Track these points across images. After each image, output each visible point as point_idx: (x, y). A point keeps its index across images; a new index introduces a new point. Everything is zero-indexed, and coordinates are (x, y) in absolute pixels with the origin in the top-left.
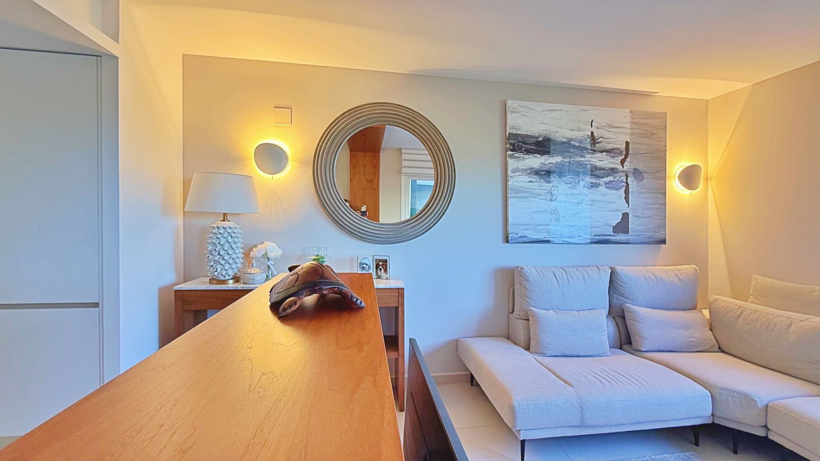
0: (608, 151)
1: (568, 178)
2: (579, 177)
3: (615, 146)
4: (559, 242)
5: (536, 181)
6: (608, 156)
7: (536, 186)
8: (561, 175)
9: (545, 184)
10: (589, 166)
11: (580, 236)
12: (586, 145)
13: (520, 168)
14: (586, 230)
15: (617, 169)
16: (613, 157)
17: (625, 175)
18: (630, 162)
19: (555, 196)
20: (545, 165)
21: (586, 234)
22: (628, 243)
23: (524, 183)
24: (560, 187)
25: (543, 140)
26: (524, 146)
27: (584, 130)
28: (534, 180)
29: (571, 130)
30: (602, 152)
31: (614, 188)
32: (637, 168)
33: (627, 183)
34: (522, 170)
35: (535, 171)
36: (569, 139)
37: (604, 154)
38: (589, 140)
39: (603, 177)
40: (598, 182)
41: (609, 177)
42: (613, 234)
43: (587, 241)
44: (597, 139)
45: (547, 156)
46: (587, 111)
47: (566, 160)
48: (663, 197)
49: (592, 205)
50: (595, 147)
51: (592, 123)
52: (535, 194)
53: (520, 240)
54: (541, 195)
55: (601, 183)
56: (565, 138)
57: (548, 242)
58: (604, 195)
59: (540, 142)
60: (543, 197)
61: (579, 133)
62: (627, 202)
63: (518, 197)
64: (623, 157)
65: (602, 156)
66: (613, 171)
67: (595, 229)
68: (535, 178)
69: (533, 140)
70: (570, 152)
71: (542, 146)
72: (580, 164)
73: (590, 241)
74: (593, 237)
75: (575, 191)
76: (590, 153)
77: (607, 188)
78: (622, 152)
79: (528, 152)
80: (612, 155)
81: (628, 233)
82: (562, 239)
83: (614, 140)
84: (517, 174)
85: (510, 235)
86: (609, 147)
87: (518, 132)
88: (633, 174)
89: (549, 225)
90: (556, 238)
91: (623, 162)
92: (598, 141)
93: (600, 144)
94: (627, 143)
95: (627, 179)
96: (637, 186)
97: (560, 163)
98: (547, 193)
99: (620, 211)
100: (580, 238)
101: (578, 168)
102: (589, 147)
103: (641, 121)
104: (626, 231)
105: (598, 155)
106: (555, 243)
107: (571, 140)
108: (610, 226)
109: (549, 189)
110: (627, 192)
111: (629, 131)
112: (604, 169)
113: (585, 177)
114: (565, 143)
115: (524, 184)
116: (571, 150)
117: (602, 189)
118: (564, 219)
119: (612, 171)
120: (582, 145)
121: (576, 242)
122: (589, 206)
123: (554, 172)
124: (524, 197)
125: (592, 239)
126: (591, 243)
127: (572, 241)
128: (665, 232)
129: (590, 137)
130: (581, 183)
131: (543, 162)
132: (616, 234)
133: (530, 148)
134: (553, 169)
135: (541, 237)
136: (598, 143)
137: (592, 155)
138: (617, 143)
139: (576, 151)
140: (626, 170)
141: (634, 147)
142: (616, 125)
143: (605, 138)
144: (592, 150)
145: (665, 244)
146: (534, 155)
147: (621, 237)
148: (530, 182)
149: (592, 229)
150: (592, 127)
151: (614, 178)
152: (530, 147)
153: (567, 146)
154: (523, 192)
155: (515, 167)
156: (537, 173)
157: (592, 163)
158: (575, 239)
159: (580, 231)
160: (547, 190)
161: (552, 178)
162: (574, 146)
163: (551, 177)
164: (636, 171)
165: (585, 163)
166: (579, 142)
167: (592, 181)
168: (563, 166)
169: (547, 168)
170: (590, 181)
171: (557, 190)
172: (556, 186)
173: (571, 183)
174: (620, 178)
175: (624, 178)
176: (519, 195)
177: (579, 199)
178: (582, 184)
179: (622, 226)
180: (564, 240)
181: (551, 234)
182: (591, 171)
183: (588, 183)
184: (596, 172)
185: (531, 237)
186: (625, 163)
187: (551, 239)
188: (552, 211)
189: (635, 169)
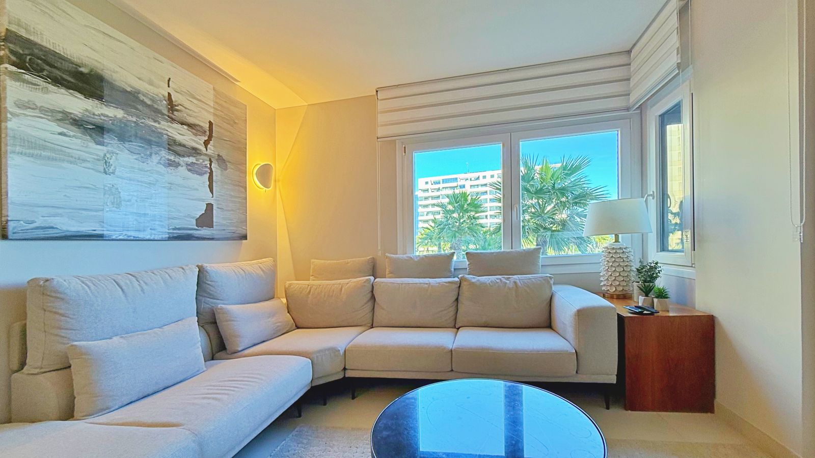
0: (190, 125)
1: (133, 145)
2: (151, 148)
3: (197, 122)
4: (121, 237)
5: (74, 136)
6: (189, 130)
7: (75, 144)
8: (122, 137)
9: (92, 145)
10: (166, 136)
11: (154, 230)
12: (160, 108)
14: (161, 221)
15: (200, 150)
16: (196, 135)
17: (209, 159)
18: (214, 146)
19: (112, 167)
20: (94, 114)
21: (162, 226)
22: (212, 239)
24: (122, 156)
25: (89, 74)
26: (47, 67)
27: (158, 87)
28: (72, 133)
29: (139, 79)
30: (182, 124)
31: (197, 172)
32: (221, 154)
33: (211, 169)
34: (42, 110)
35: (71, 118)
36: (133, 88)
37: (185, 127)
38: (164, 102)
39: (183, 156)
40: (177, 160)
41: (190, 158)
42: (196, 228)
43: (164, 236)
44: (176, 106)
45: (97, 102)
46: (162, 62)
47: (130, 118)
48: (244, 191)
49: (170, 189)
50: (173, 113)
51: (170, 81)
52: (72, 157)
53: (41, 233)
54: (84, 161)
55: (181, 163)
56: (129, 85)
57: (100, 237)
58: (184, 178)
59: (82, 73)
60: (88, 165)
61: (151, 87)
62: (212, 191)
63: (32, 156)
64: (206, 138)
65: (182, 129)
66: (195, 151)
67: (173, 221)
68: (73, 131)
69: (67, 66)
70: (137, 109)
71: (88, 83)
72: (153, 131)
73: (167, 236)
74: (171, 231)
75: (144, 166)
76: (166, 119)
77: (189, 170)
78: (206, 132)
79: (57, 82)
80: (194, 131)
81: (213, 228)
82: (125, 233)
83: (196, 114)
84: (28, 112)
86: (191, 120)
87: (32, 38)
88: (217, 160)
89: (102, 210)
90: (115, 231)
91: (206, 143)
92: (176, 108)
93: (179, 113)
94: (211, 123)
95: (211, 165)
96: (221, 175)
97: (120, 120)
98: (98, 160)
99: (203, 200)
100: (153, 231)
101: (150, 135)
102: (166, 112)
103: (224, 104)
104: (212, 225)
105: (175, 125)
106: (113, 240)
107: (138, 92)
108: (193, 218)
109: (102, 155)
110: (211, 180)
111: (212, 110)
112: (184, 146)
113: (161, 150)
114: (129, 92)
115: (48, 136)
116: (140, 107)
117: (183, 170)
118: (128, 203)
120: (156, 106)
121: (148, 237)
122: (166, 190)
123: (109, 131)
124: (49, 158)
125: (170, 233)
126: (170, 239)
127: (141, 235)
128: (246, 227)
129: (167, 98)
130: (154, 156)
131: (90, 108)
132: (200, 228)
133: (61, 77)
134: (108, 124)
135: (86, 228)
136: (177, 110)
137: (170, 124)
138: (199, 119)
139: (146, 110)
140: (210, 154)
141: (218, 130)
142: (199, 98)
143: (186, 108)
144: (168, 116)
145: (246, 239)
146: (71, 91)
147: (204, 232)
148: (62, 134)
149: (170, 221)
150: (169, 86)
151: (196, 160)
152: (60, 74)
153: (129, 99)
154: (44, 148)
155: (26, 100)
156: (78, 123)
157: (170, 134)
159: (153, 223)
160: (97, 155)
161: (107, 138)
162: (143, 102)
163: (105, 136)
164: (220, 158)
165: (159, 130)
166: (151, 99)
167: (170, 158)
168: (126, 125)
169: (97, 120)
170: (167, 157)
171: (117, 159)
172: (113, 152)
173: (140, 154)
174: (203, 162)
175: (207, 163)
176: (36, 152)
177: (152, 179)
178: (155, 159)
179: (206, 219)
180: (129, 233)
181: (105, 226)
182: (169, 144)
183: (163, 159)
184: (173, 146)
185: (65, 228)
186: (209, 146)
187: (105, 233)
188: (107, 188)
189: (219, 155)
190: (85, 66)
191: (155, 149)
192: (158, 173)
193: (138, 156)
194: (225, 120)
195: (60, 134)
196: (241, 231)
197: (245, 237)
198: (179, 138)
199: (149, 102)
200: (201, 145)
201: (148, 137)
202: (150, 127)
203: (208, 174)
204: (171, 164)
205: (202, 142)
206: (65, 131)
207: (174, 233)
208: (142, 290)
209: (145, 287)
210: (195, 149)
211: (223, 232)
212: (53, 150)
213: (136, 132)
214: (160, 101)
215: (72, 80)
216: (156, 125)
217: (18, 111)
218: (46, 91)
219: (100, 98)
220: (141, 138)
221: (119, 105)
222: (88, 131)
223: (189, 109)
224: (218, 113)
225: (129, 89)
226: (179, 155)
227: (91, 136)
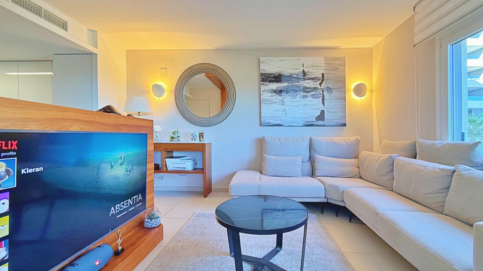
0: (312, 79)
1: (291, 94)
3: (316, 76)
5: (275, 96)
7: (275, 98)
8: (287, 92)
9: (279, 97)
10: (302, 87)
13: (267, 90)
16: (315, 82)
19: (284, 103)
20: (279, 87)
21: (301, 121)
22: (324, 126)
23: (269, 97)
24: (287, 98)
25: (278, 75)
26: (268, 79)
27: (299, 69)
28: (274, 95)
29: (292, 69)
30: (309, 79)
32: (328, 87)
33: (323, 95)
34: (267, 91)
35: (274, 91)
36: (291, 74)
37: (310, 80)
38: (302, 74)
39: (310, 92)
40: (307, 95)
41: (313, 92)
42: (316, 121)
43: (302, 125)
45: (280, 83)
46: (300, 59)
47: (290, 85)
49: (304, 106)
50: (305, 77)
51: (303, 65)
53: (267, 124)
54: (277, 102)
55: (309, 95)
56: (289, 74)
57: (281, 125)
58: (310, 101)
60: (278, 103)
62: (324, 104)
63: (265, 104)
64: (321, 81)
67: (306, 119)
68: (274, 94)
69: (273, 76)
71: (278, 78)
72: (297, 86)
73: (303, 125)
76: (302, 80)
78: (320, 79)
79: (271, 81)
80: (314, 80)
81: (324, 121)
84: (265, 92)
85: (262, 122)
86: (313, 76)
88: (326, 90)
89: (282, 117)
90: (285, 123)
91: (320, 84)
92: (306, 74)
93: (308, 76)
94: (323, 74)
95: (323, 93)
97: (287, 86)
99: (319, 109)
100: (298, 123)
101: (296, 88)
102: (302, 77)
103: (331, 62)
104: (323, 119)
106: (285, 126)
107: (292, 74)
109: (281, 99)
110: (323, 99)
111: (324, 68)
112: (310, 88)
114: (289, 76)
116: (292, 79)
117: (310, 98)
119: (314, 89)
120: (298, 77)
121: (296, 125)
122: (302, 107)
123: (284, 91)
124: (269, 104)
126: (304, 126)
127: (293, 125)
129: (302, 72)
131: (278, 86)
132: (318, 121)
133: (272, 80)
134: (284, 89)
135: (277, 123)
136: (307, 75)
137: (304, 81)
138: (317, 74)
139: (295, 80)
140: (322, 88)
142: (316, 65)
143: (310, 72)
144: (303, 79)
146: (274, 83)
147: (320, 123)
148: (272, 96)
149: (304, 119)
150: (303, 67)
153: (290, 78)
154: (268, 101)
157: (304, 85)
158: (295, 124)
159: (297, 120)
160: (280, 100)
161: (283, 94)
162: (294, 77)
164: (328, 88)
165: (300, 85)
166: (296, 75)
167: (304, 94)
168: (288, 87)
169: (280, 89)
170: (303, 94)
171: (286, 100)
172: (285, 98)
174: (319, 92)
175: (321, 92)
177: (297, 104)
178: (298, 96)
179: (321, 117)
180: (289, 124)
182: (303, 89)
184: (306, 90)
187: (282, 124)
189: (327, 87)
190: (276, 74)
191: (298, 92)
192: (300, 101)
193: (292, 97)
194: (331, 70)
195: (271, 96)
196: (342, 122)
197: (345, 125)
198: (308, 86)
199: (295, 76)
200: (318, 85)
201: (296, 89)
202: (296, 85)
203: (322, 97)
204: (305, 97)
205: (318, 84)
206: (272, 95)
207: (305, 124)
208: (285, 143)
209: (287, 142)
210: (315, 88)
211: (331, 122)
212: (269, 101)
213: (292, 89)
214: (300, 74)
215: (274, 79)
216: (299, 84)
217: (263, 93)
218: (268, 85)
219: (280, 82)
220: (293, 90)
221: (286, 81)
222: (278, 93)
223: (312, 72)
224: (327, 68)
225: (289, 75)
226: (308, 92)
227: (278, 94)
